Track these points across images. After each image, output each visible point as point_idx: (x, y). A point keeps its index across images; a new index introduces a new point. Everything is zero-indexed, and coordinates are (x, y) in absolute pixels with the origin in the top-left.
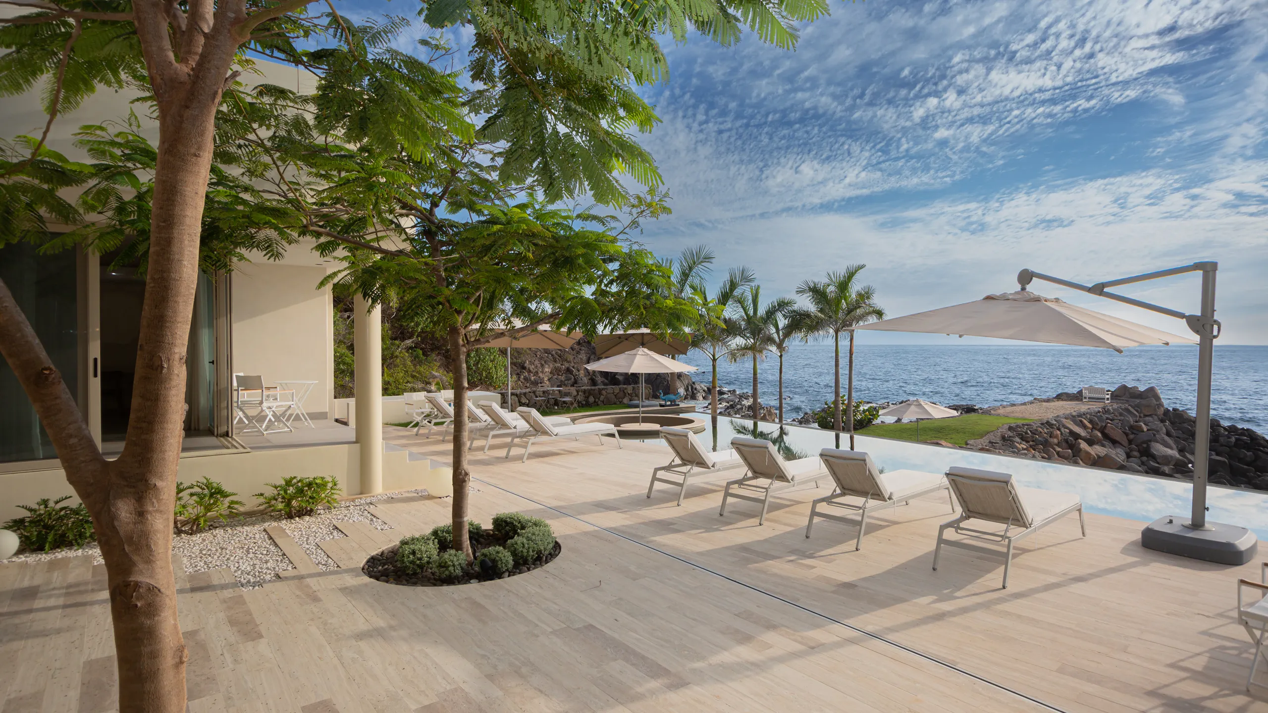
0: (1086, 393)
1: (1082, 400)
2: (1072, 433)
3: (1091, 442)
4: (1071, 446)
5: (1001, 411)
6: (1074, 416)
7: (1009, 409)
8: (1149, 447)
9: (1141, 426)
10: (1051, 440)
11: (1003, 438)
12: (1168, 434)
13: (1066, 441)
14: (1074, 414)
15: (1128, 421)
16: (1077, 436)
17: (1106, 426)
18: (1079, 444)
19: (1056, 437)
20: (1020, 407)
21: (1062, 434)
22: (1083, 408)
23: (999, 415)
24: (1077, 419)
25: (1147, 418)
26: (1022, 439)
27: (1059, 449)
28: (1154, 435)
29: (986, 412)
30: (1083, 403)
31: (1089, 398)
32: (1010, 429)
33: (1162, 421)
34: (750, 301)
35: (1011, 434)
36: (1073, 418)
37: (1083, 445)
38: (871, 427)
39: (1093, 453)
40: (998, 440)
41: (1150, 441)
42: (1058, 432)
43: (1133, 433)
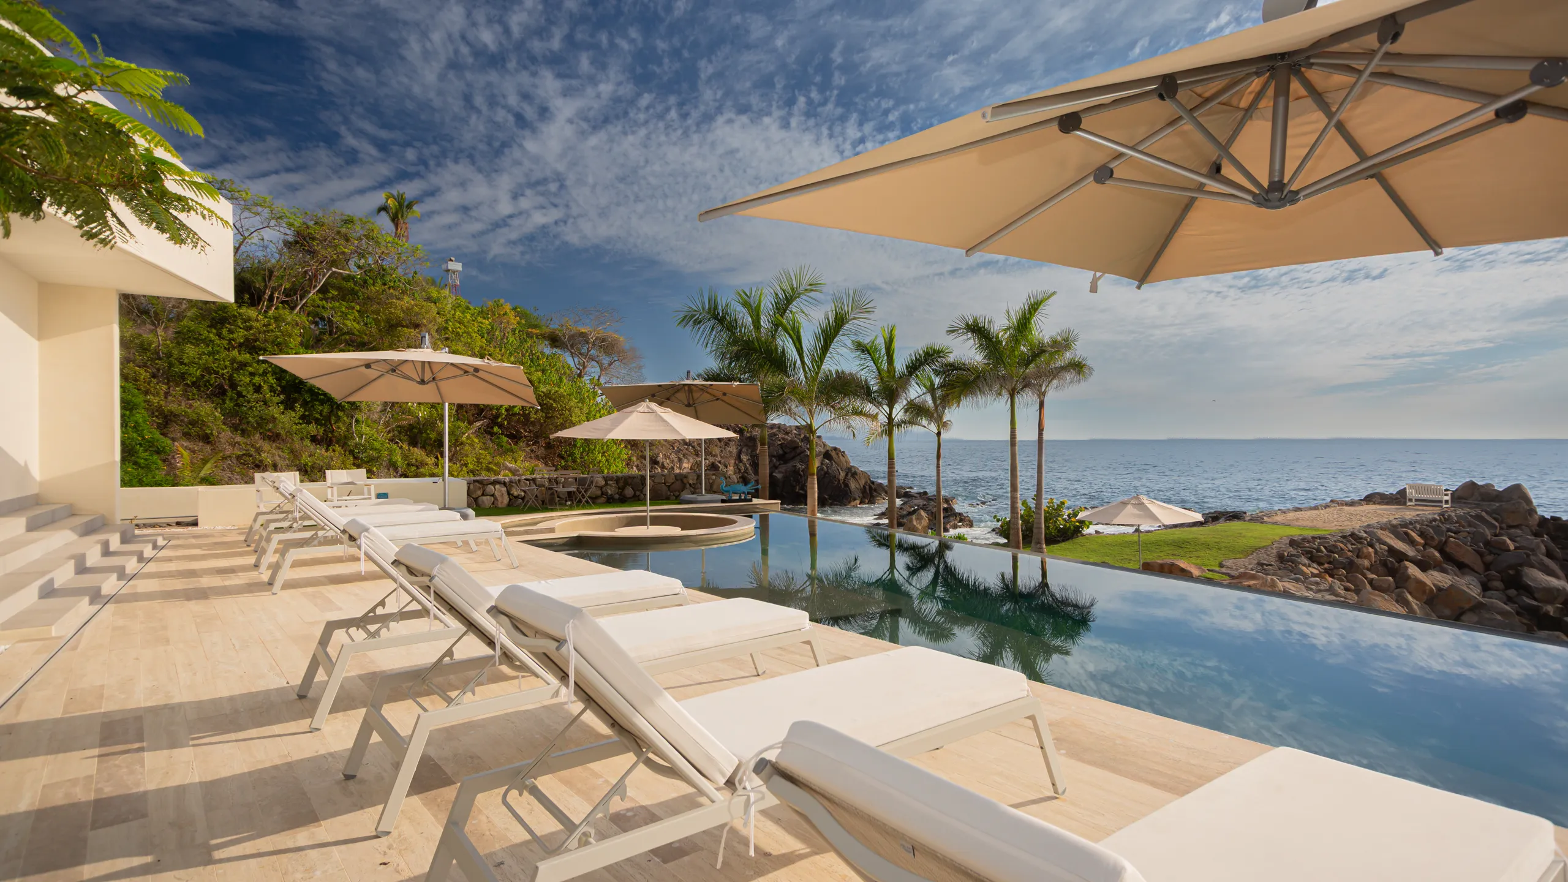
0: (1411, 493)
1: (1405, 504)
2: (1392, 550)
3: (1424, 566)
4: (1392, 572)
5: (1279, 518)
6: (1394, 526)
7: (1291, 515)
8: (1519, 575)
9: (1505, 542)
10: (1359, 561)
11: (1281, 558)
12: (1549, 554)
13: (1384, 564)
14: (1395, 522)
15: (1483, 535)
16: (1401, 557)
17: (1446, 542)
18: (1406, 568)
19: (1368, 557)
20: (1309, 513)
21: (1376, 552)
22: (1409, 514)
23: (1275, 523)
24: (1399, 530)
25: (1512, 531)
26: (1312, 559)
27: (1373, 576)
28: (1528, 556)
29: (1256, 519)
30: (1408, 508)
31: (1417, 500)
32: (1293, 543)
33: (1536, 535)
34: (883, 351)
35: (1294, 552)
36: (1393, 529)
37: (1413, 570)
38: (1080, 539)
39: (1428, 582)
40: (1273, 560)
41: (1521, 565)
42: (1371, 550)
43: (1491, 553)
